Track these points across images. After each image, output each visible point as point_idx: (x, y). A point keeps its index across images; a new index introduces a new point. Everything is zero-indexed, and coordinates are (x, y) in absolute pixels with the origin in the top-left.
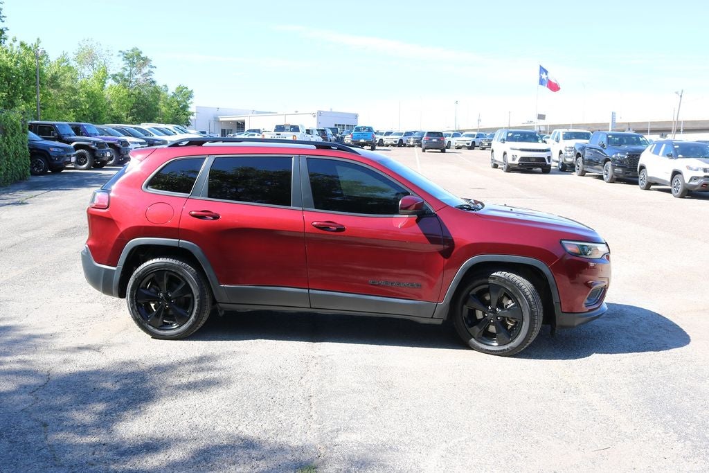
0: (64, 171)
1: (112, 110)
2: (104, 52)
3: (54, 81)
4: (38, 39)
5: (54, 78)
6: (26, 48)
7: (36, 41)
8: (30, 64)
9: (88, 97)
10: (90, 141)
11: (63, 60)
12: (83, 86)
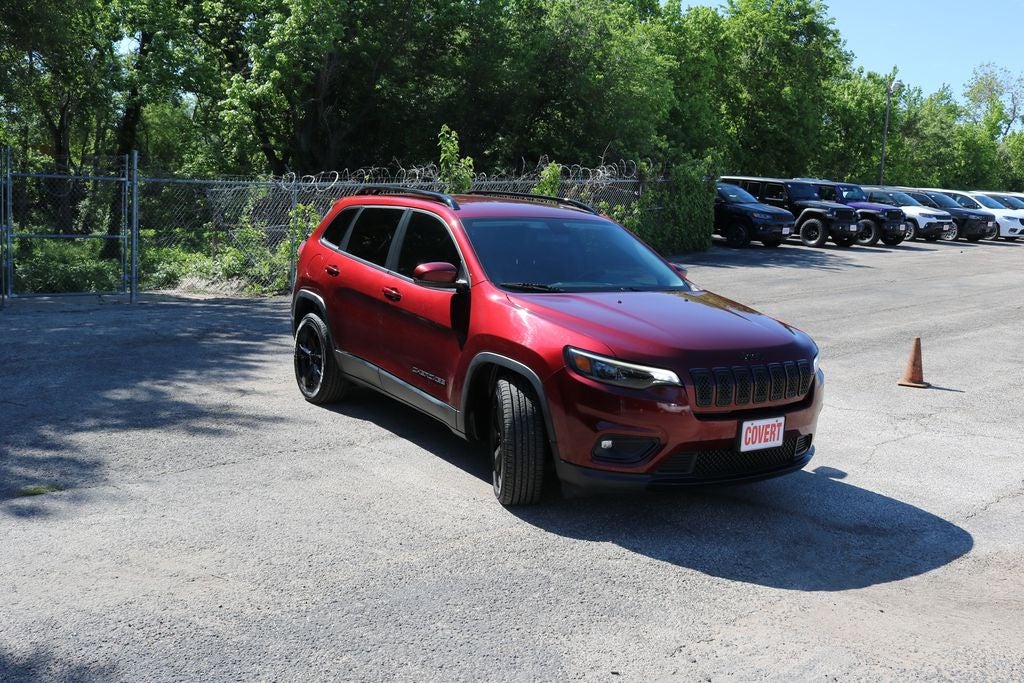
0: (782, 246)
1: (1010, 169)
2: (1013, 82)
3: (910, 127)
4: (895, 68)
5: (912, 122)
6: (875, 81)
7: (891, 71)
8: (878, 102)
9: (967, 150)
10: (826, 208)
11: (943, 95)
12: (962, 133)
